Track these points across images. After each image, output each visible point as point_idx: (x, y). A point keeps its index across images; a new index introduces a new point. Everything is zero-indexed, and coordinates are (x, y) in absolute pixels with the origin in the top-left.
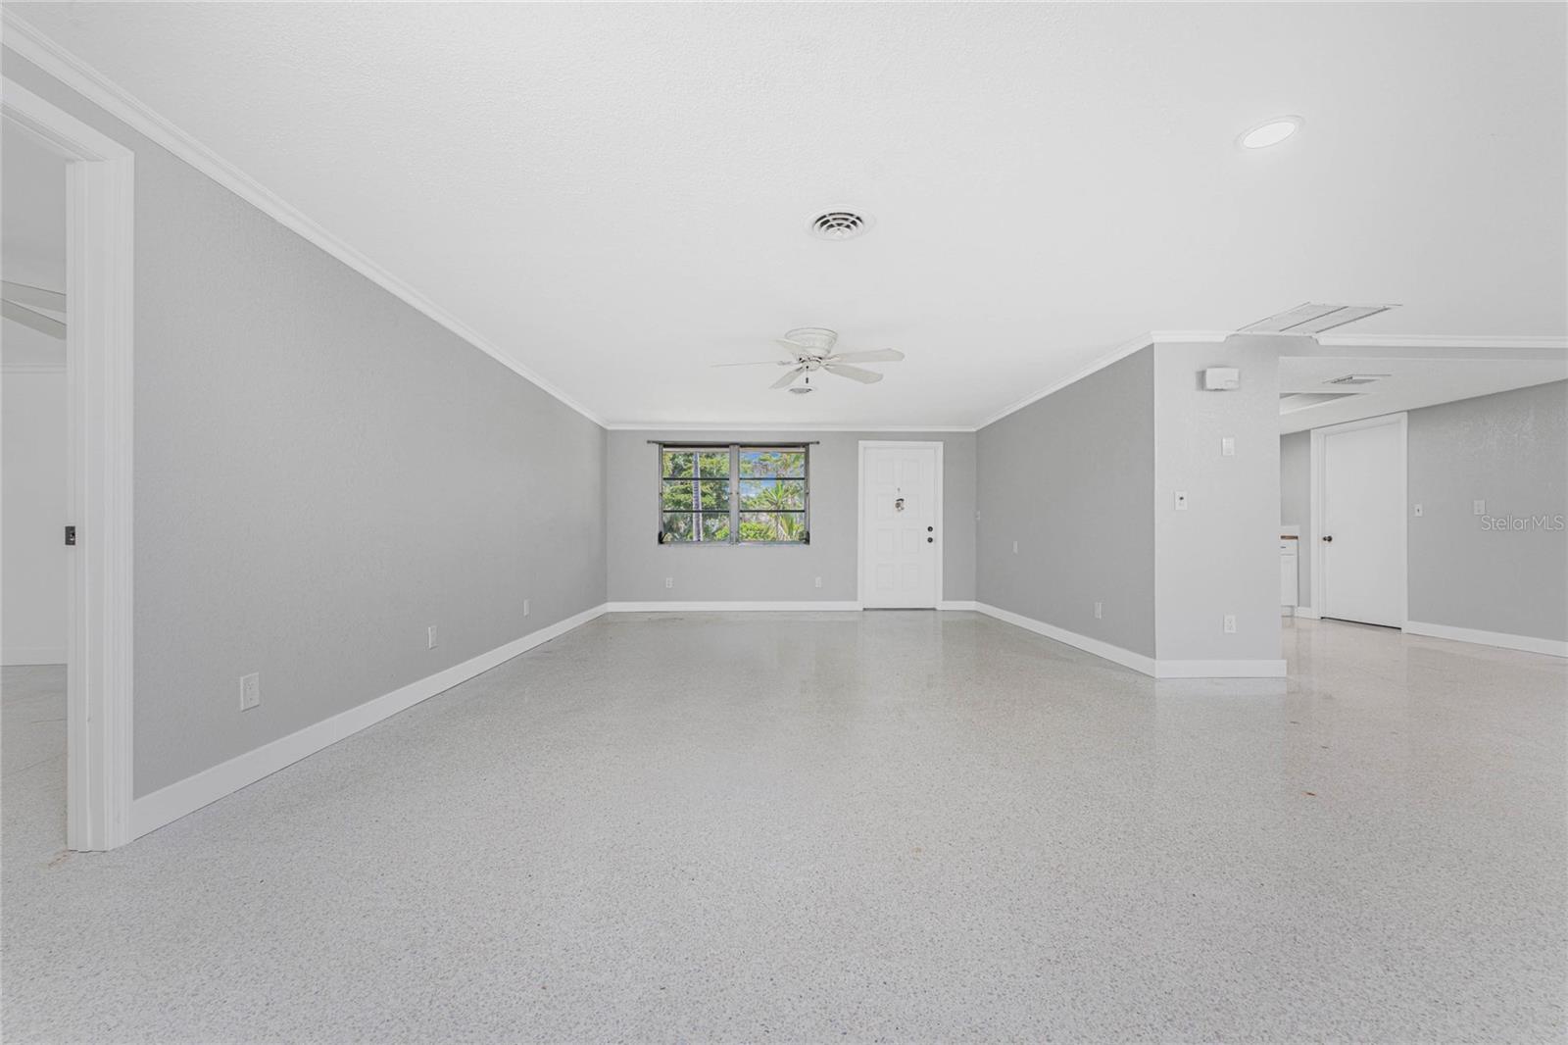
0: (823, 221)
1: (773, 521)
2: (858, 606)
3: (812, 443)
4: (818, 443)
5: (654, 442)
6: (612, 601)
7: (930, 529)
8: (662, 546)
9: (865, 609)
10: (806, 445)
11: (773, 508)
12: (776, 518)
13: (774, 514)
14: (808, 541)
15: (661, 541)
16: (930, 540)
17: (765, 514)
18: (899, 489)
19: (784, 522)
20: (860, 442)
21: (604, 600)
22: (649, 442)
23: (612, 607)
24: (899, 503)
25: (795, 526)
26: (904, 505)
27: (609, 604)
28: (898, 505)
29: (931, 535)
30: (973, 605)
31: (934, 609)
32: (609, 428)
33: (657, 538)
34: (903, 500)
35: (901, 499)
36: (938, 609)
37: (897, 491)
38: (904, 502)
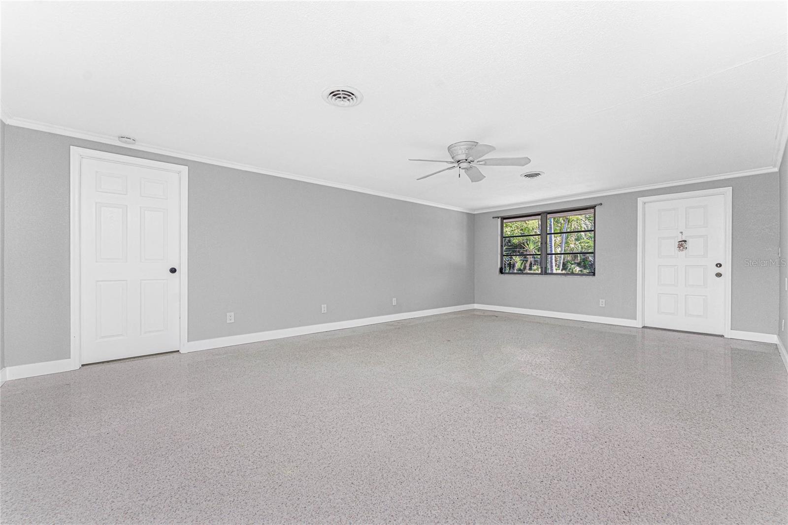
0: (334, 94)
2: (638, 324)
3: (598, 205)
4: (601, 204)
5: (496, 217)
6: (476, 303)
7: (718, 265)
8: (502, 275)
9: (645, 328)
10: (594, 207)
14: (593, 274)
15: (501, 272)
16: (719, 275)
21: (474, 303)
22: (493, 218)
23: (476, 306)
24: (682, 244)
26: (689, 245)
28: (680, 246)
29: (720, 270)
30: (772, 338)
31: (722, 336)
32: (474, 213)
33: (498, 270)
34: (686, 241)
35: (683, 241)
36: (725, 337)
37: (681, 234)
38: (687, 242)
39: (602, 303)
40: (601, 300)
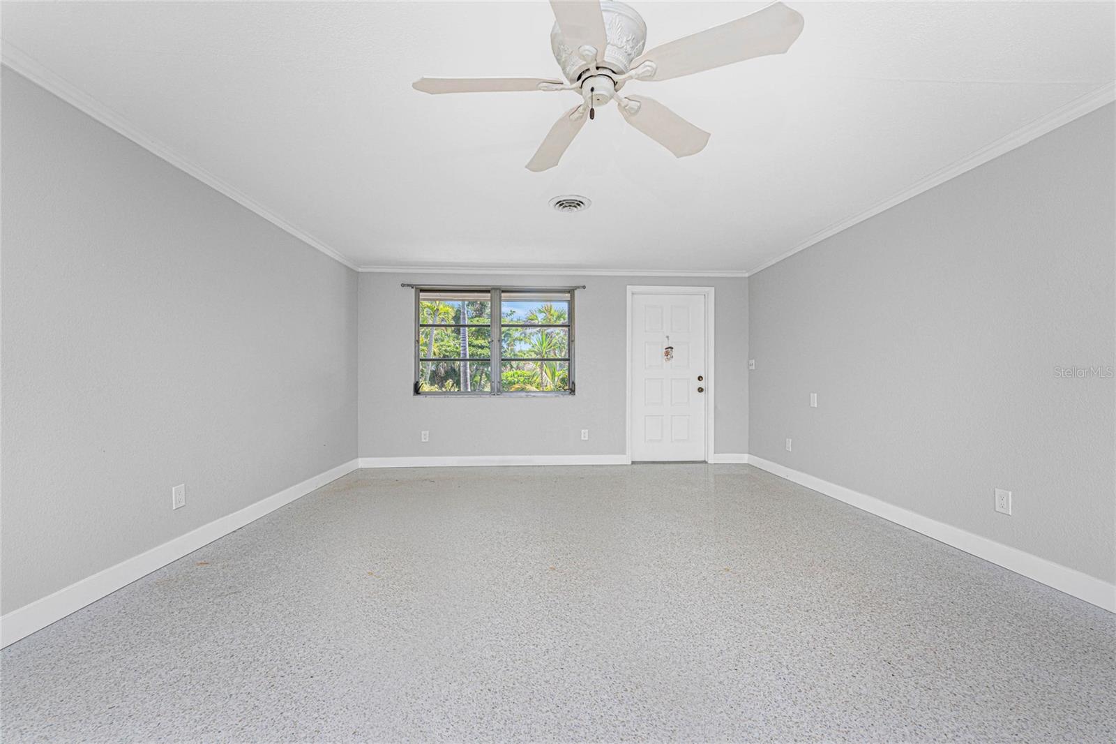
1: (538, 370)
2: (625, 460)
3: (579, 287)
4: (584, 287)
5: (408, 285)
7: (700, 378)
8: (418, 397)
9: (633, 463)
10: (571, 290)
11: (539, 357)
12: (541, 367)
13: (539, 363)
14: (572, 391)
15: (417, 390)
16: (701, 390)
17: (531, 363)
18: (668, 337)
19: (548, 371)
20: (628, 286)
22: (403, 285)
23: (363, 463)
24: (668, 351)
25: (557, 373)
26: (674, 353)
27: (360, 460)
28: (667, 354)
29: (701, 384)
30: (745, 458)
31: (705, 462)
32: (360, 270)
33: (412, 389)
34: (672, 348)
35: (670, 348)
36: (709, 462)
37: (666, 339)
38: (673, 350)
39: (585, 434)
40: (583, 431)
